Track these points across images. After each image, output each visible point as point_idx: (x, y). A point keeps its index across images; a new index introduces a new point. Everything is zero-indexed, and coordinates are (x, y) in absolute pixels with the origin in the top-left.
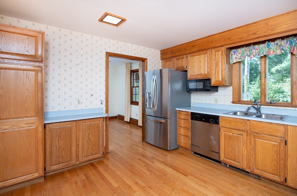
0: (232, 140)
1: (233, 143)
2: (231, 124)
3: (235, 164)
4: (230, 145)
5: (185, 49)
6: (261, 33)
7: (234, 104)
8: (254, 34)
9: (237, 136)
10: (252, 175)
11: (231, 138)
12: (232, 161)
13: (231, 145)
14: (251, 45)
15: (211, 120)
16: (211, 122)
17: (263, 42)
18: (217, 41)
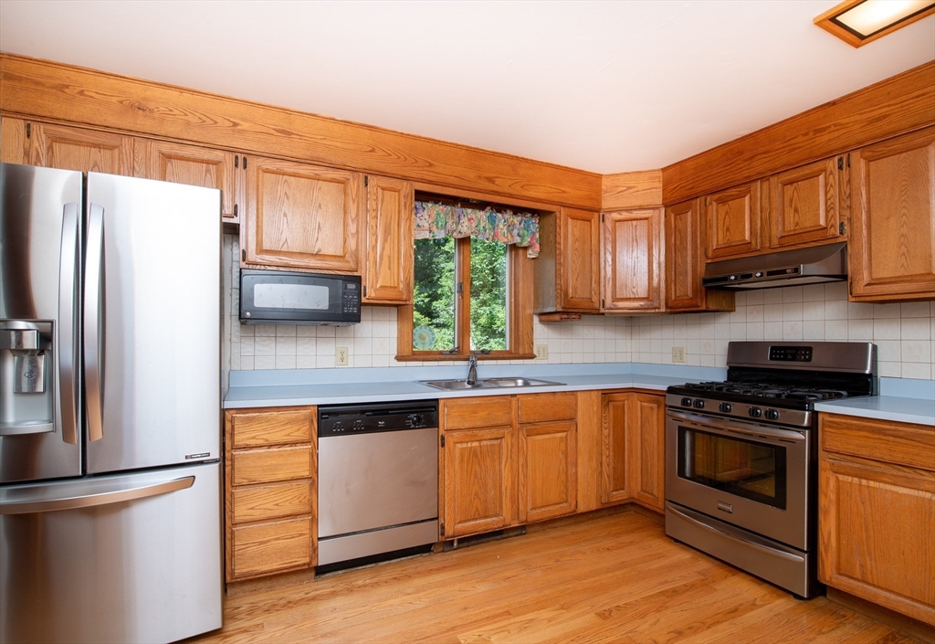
0: (479, 462)
1: (481, 468)
2: (478, 415)
3: (487, 524)
4: (472, 478)
5: (235, 124)
6: (503, 185)
7: (403, 364)
8: (490, 180)
9: (491, 445)
10: (511, 534)
11: (476, 457)
12: (478, 522)
13: (475, 477)
14: (457, 204)
15: (410, 419)
16: (413, 426)
17: (481, 205)
18: (390, 155)
